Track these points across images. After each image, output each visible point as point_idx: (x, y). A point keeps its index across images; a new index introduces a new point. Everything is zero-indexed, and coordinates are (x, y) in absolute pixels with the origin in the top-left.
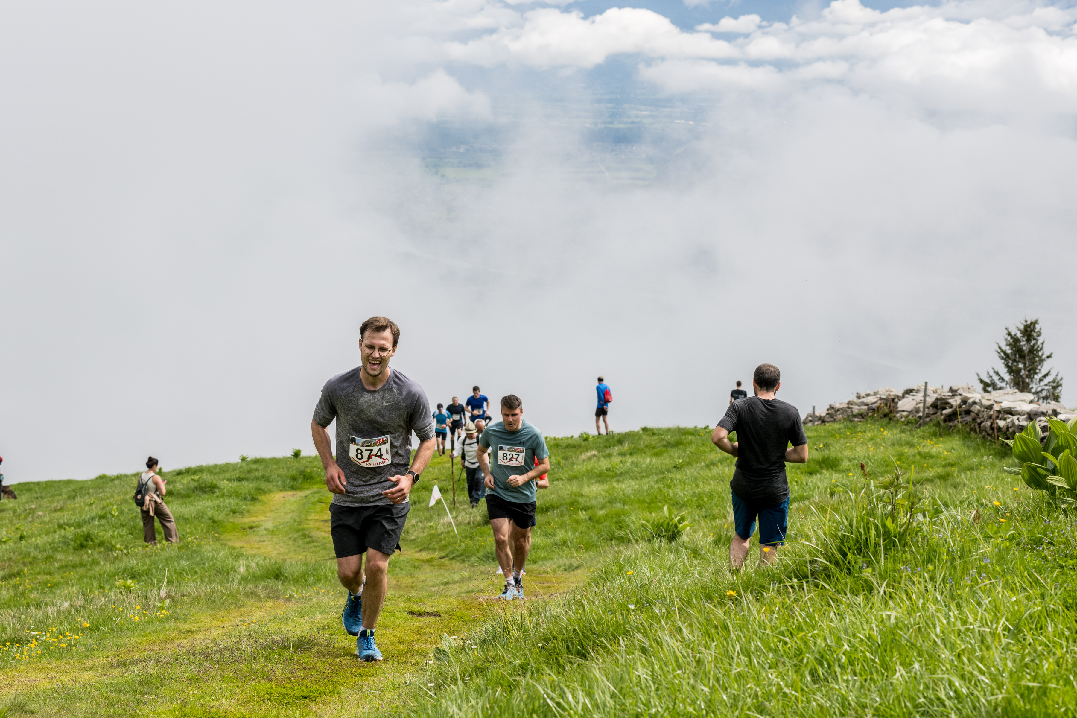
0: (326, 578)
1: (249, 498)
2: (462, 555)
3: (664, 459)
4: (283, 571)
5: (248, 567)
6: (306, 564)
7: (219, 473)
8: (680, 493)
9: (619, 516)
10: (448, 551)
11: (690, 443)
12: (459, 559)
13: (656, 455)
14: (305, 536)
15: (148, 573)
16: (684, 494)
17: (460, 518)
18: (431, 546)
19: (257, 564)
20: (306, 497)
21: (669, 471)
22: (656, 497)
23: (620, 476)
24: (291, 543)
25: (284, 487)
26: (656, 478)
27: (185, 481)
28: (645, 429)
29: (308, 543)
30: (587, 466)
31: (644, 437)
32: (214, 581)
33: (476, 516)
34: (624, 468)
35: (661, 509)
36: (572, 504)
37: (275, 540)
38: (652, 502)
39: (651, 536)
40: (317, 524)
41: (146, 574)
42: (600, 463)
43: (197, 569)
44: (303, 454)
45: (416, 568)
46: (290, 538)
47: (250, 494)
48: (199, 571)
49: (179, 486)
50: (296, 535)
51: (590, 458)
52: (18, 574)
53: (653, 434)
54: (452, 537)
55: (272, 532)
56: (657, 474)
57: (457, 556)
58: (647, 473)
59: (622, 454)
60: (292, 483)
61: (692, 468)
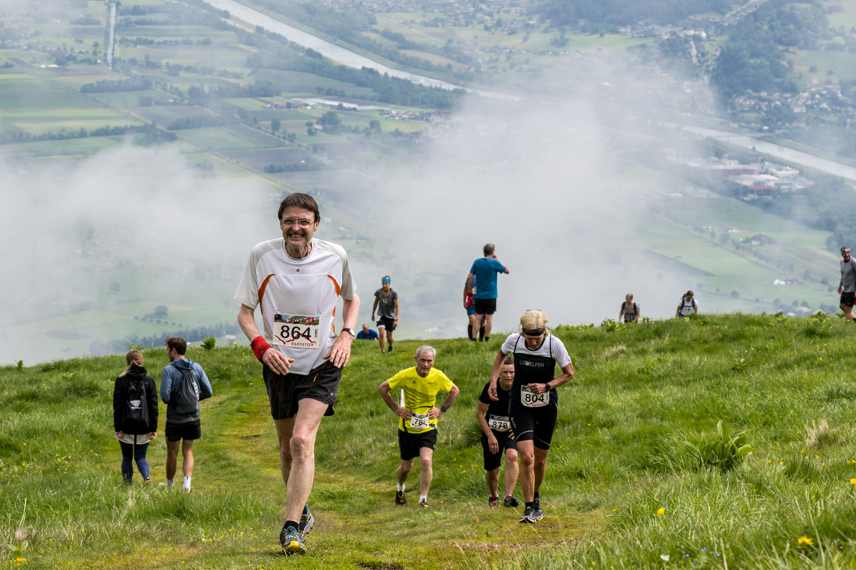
0: (247, 515)
3: (720, 358)
4: (187, 506)
5: (138, 499)
6: (219, 497)
7: (101, 369)
8: (741, 404)
9: (655, 435)
11: (755, 336)
13: (709, 352)
14: (218, 458)
16: (746, 406)
19: (152, 496)
20: (220, 403)
21: (726, 374)
22: (707, 411)
23: (659, 380)
26: (708, 383)
27: (54, 380)
29: (224, 467)
30: (612, 366)
32: (91, 518)
33: (455, 434)
34: (663, 369)
35: (713, 426)
36: (589, 419)
38: (701, 417)
39: (698, 463)
40: (237, 442)
42: (631, 363)
43: (68, 502)
44: (218, 344)
45: (372, 504)
48: (71, 505)
49: (45, 387)
50: (206, 457)
51: (615, 356)
53: (705, 323)
56: (708, 378)
58: (695, 377)
59: (660, 350)
61: (758, 371)
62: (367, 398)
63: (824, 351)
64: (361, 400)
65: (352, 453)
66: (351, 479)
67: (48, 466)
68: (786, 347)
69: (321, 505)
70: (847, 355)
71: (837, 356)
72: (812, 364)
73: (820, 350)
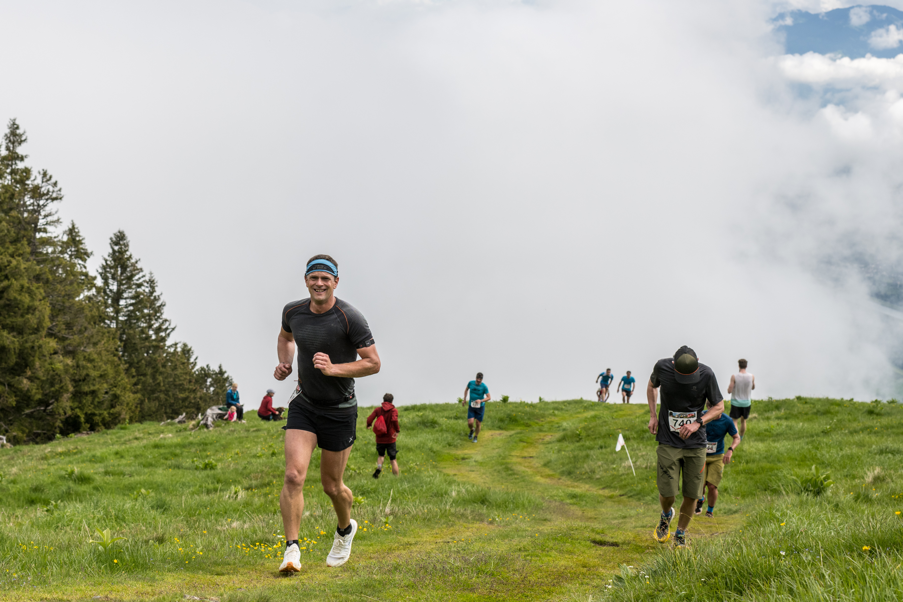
0: (524, 505)
1: (463, 434)
2: (638, 494)
3: (815, 425)
4: (488, 497)
5: (458, 492)
6: (507, 493)
7: (439, 411)
8: (826, 454)
9: (773, 470)
10: (627, 490)
11: (837, 413)
12: (636, 497)
13: (808, 420)
14: (507, 469)
15: (375, 491)
16: (829, 456)
17: (638, 463)
18: (612, 485)
19: (467, 490)
20: (510, 436)
21: (817, 435)
22: (805, 457)
23: (777, 436)
24: (495, 474)
25: (493, 426)
26: (807, 440)
27: (411, 416)
28: (799, 398)
29: (511, 475)
31: (799, 405)
32: (430, 502)
33: (651, 463)
34: (779, 430)
35: (809, 467)
37: (482, 471)
38: (802, 460)
39: (800, 490)
40: (519, 460)
41: (374, 492)
42: (760, 425)
43: (416, 491)
44: (510, 400)
45: (599, 502)
46: (495, 470)
47: (464, 431)
48: (418, 493)
49: (405, 420)
50: (500, 468)
52: (268, 484)
54: (632, 479)
55: (481, 464)
56: (807, 437)
57: (634, 495)
58: (799, 435)
59: (778, 418)
60: (500, 424)
61: (838, 434)
62: (599, 438)
63: (878, 424)
64: (595, 438)
65: (588, 471)
66: (587, 486)
67: (405, 469)
68: (855, 420)
69: (568, 501)
70: (892, 427)
71: (887, 428)
72: (871, 431)
73: (877, 423)
